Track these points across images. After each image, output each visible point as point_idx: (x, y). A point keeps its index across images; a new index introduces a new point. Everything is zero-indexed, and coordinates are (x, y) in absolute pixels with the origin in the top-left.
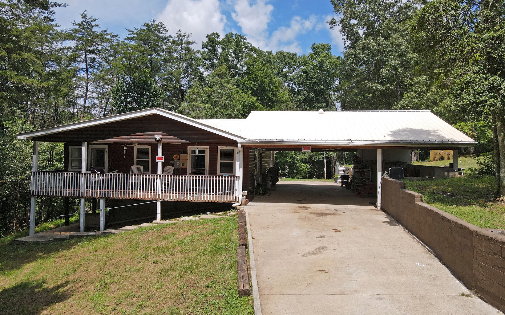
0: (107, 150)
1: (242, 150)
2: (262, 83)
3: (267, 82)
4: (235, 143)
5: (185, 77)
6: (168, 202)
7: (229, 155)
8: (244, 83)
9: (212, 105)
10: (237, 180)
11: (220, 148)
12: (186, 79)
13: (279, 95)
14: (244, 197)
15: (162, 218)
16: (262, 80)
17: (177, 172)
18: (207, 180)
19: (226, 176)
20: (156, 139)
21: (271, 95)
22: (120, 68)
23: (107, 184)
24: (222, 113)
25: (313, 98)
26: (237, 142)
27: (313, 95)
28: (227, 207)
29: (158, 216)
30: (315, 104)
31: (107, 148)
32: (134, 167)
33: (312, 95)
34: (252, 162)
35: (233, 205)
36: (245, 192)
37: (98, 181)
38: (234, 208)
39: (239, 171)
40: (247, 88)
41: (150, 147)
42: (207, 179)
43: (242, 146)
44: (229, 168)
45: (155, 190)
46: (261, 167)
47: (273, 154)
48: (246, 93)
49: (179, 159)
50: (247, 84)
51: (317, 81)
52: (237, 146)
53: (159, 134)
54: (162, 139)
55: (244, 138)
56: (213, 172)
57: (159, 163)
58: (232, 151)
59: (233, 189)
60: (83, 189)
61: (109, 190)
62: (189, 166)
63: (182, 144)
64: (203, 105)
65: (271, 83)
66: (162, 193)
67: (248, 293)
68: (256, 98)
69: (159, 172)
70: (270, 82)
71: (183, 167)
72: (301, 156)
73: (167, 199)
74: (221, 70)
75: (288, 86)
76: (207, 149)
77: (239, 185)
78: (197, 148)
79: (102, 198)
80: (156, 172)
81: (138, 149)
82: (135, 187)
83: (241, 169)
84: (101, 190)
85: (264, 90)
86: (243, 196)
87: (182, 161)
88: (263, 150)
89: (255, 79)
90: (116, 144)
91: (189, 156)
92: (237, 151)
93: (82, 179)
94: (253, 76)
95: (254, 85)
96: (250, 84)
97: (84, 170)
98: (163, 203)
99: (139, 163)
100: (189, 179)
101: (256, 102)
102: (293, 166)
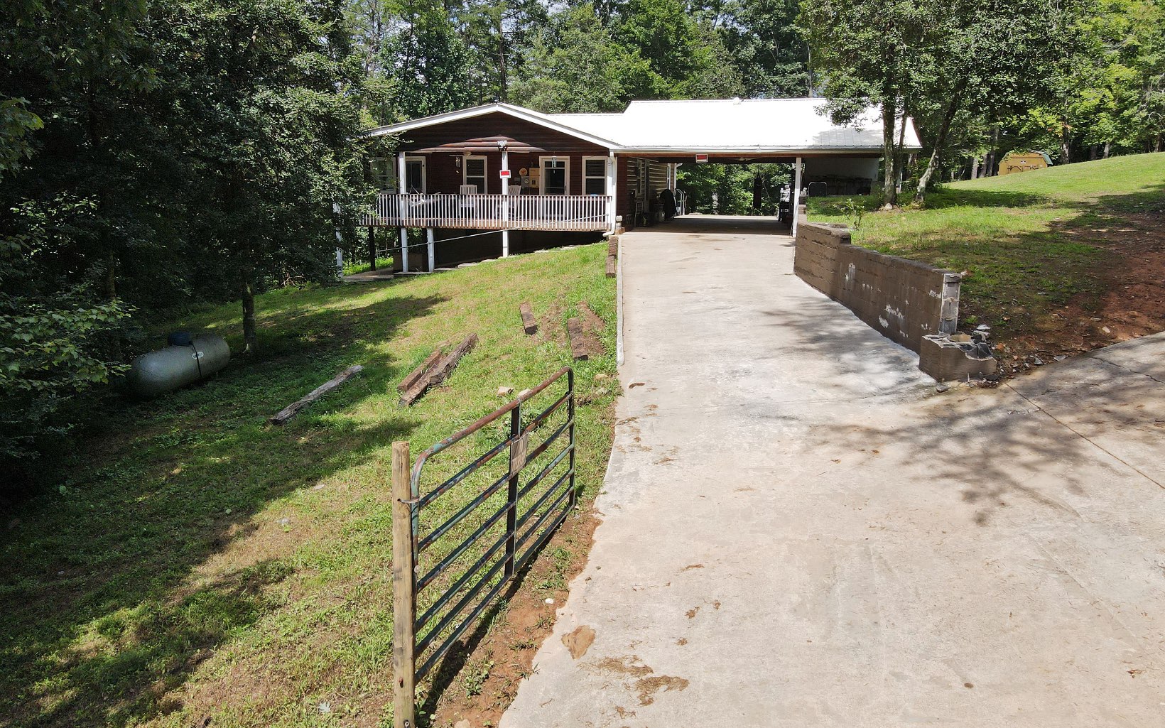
0: (424, 162)
1: (615, 161)
2: (662, 29)
3: (672, 28)
4: (605, 151)
5: (509, 16)
6: (517, 231)
7: (598, 168)
8: (627, 32)
9: (567, 82)
10: (608, 201)
11: (585, 158)
12: (513, 20)
13: (697, 52)
14: (619, 224)
15: (511, 252)
16: (663, 26)
17: (524, 192)
18: (566, 202)
19: (594, 198)
20: (499, 146)
21: (680, 54)
22: (395, 9)
23: (433, 210)
24: (585, 96)
25: (775, 51)
26: (607, 150)
27: (774, 45)
28: (596, 237)
29: (505, 251)
30: (778, 66)
31: (423, 159)
32: (464, 188)
33: (772, 46)
34: (632, 179)
35: (604, 235)
36: (620, 218)
37: (423, 206)
38: (605, 239)
39: (611, 189)
40: (632, 41)
41: (485, 158)
42: (567, 200)
43: (616, 155)
44: (597, 187)
45: (500, 216)
46: (647, 189)
47: (672, 169)
48: (631, 52)
49: (528, 175)
50: (633, 33)
51: (784, 14)
52: (609, 156)
53: (503, 140)
54: (507, 146)
55: (617, 145)
56: (576, 191)
57: (505, 179)
58: (602, 163)
59: (604, 213)
60: (403, 217)
61: (435, 218)
62: (542, 183)
63: (532, 153)
64: (551, 83)
65: (681, 30)
66: (509, 219)
67: (613, 276)
68: (649, 62)
69: (505, 191)
70: (679, 28)
71: (534, 186)
72: (741, 176)
73: (515, 228)
74: (583, 16)
75: (724, 24)
76: (566, 160)
77: (611, 207)
78: (555, 159)
79: (430, 227)
80: (500, 192)
81: (467, 161)
82: (470, 213)
83: (615, 187)
84: (428, 218)
85: (666, 46)
86: (617, 222)
87: (531, 178)
88: (651, 162)
89: (648, 24)
90: (435, 154)
91: (542, 171)
92: (609, 162)
93: (402, 203)
94: (643, 17)
95: (647, 36)
96: (639, 32)
97: (403, 190)
98: (511, 233)
99: (470, 181)
100: (542, 200)
101: (649, 70)
102: (724, 195)
